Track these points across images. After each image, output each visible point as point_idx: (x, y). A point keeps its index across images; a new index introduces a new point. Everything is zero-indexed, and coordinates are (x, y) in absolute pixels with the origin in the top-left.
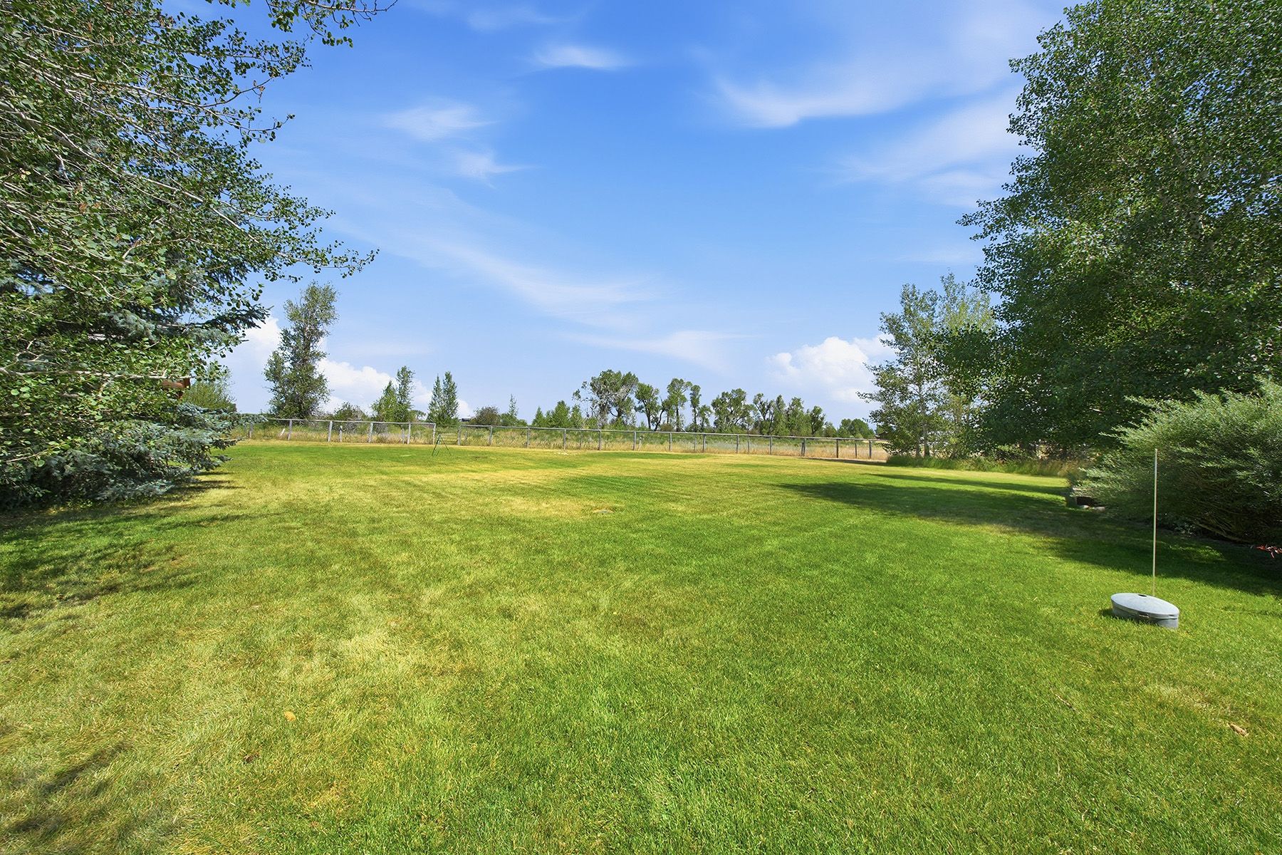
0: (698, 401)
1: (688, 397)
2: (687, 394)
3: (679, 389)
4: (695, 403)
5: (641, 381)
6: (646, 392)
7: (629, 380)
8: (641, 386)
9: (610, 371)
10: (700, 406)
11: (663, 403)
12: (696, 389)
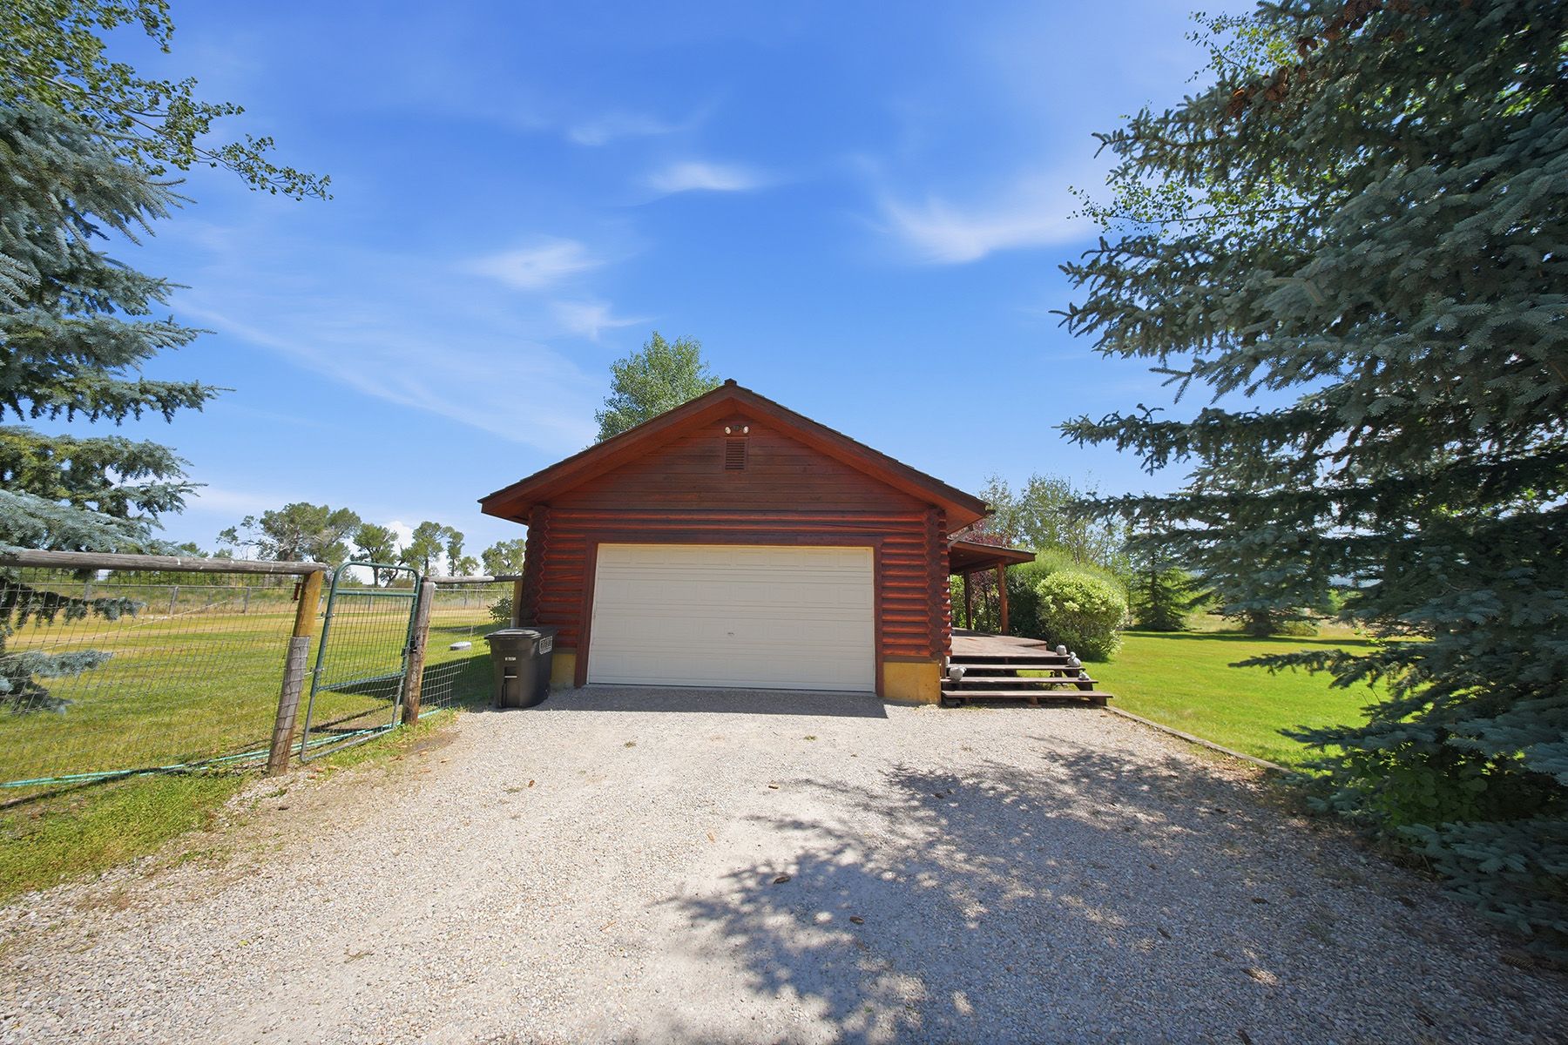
0: (459, 552)
1: (445, 546)
2: (444, 542)
3: (431, 536)
4: (454, 553)
5: (364, 521)
6: (374, 537)
7: (343, 520)
8: (366, 529)
9: (307, 504)
10: (462, 557)
11: (403, 552)
12: (457, 537)
